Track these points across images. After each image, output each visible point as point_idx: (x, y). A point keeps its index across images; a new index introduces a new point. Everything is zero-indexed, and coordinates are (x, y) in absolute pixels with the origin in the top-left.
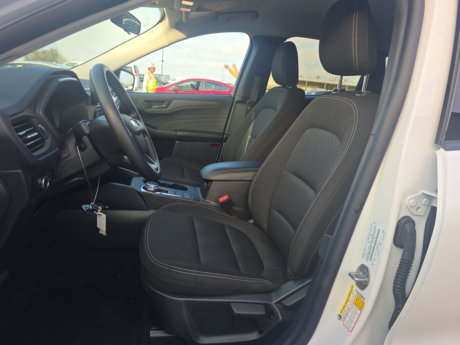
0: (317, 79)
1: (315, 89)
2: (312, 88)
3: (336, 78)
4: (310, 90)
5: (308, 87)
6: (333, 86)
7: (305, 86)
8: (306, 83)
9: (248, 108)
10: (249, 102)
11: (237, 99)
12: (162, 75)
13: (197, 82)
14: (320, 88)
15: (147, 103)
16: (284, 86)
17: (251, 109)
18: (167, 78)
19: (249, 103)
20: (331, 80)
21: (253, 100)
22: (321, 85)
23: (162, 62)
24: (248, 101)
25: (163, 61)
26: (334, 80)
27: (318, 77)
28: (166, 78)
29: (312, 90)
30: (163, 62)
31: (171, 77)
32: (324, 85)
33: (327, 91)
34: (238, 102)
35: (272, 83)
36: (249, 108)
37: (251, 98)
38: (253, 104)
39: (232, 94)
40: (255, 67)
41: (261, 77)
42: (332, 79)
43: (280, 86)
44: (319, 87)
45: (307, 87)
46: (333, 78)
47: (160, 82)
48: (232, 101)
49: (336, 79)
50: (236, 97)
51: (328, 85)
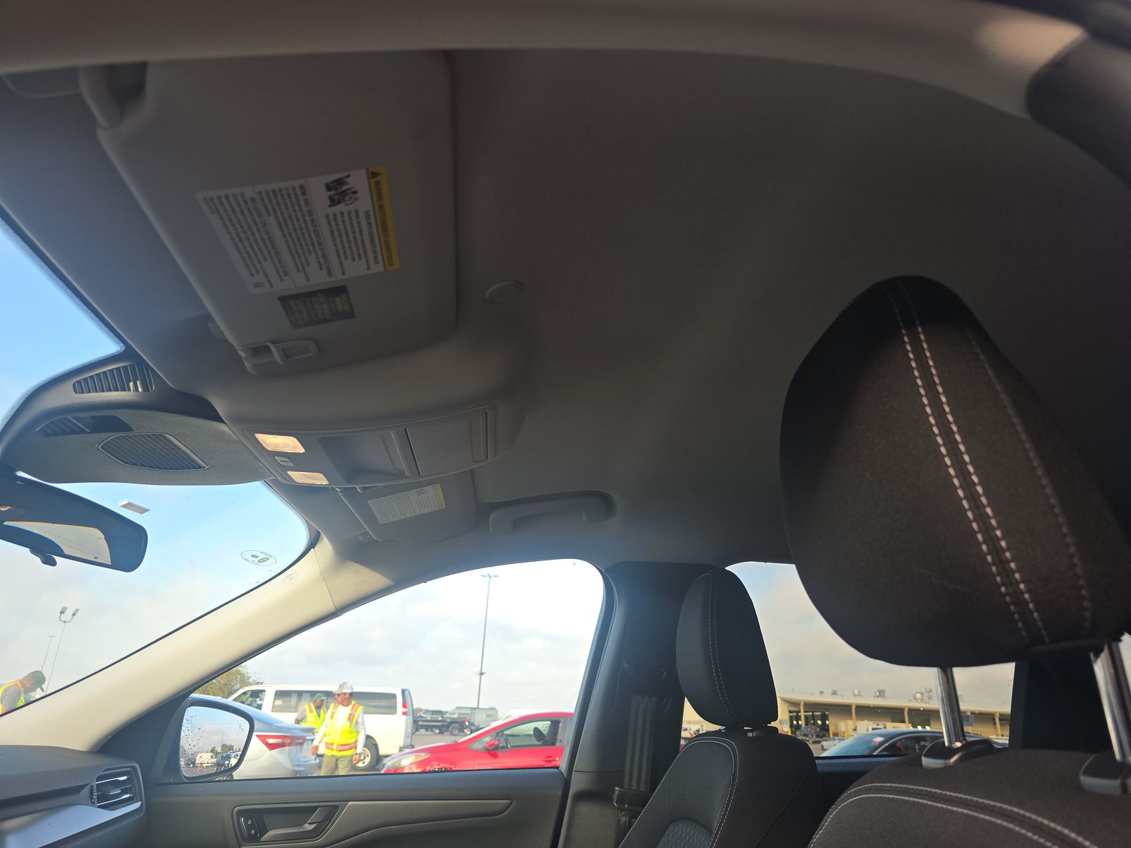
0: (878, 697)
1: (881, 726)
2: (871, 723)
3: (928, 692)
4: (868, 730)
5: (860, 720)
6: (929, 715)
7: (852, 719)
8: (854, 711)
9: (619, 820)
10: (619, 794)
11: (577, 784)
12: (478, 708)
13: (551, 721)
14: (893, 721)
15: (246, 821)
16: (733, 729)
17: (630, 821)
18: (490, 716)
19: (621, 800)
20: (916, 699)
21: (634, 787)
22: (895, 714)
23: (479, 677)
24: (617, 792)
25: (482, 674)
26: (925, 698)
27: (879, 692)
28: (487, 716)
29: (873, 729)
30: (482, 676)
31: (499, 712)
32: (903, 714)
33: (915, 730)
34: (582, 796)
35: (693, 722)
36: (623, 819)
37: (626, 781)
38: (636, 802)
39: (563, 763)
40: (626, 665)
41: (654, 699)
42: (919, 696)
43: (715, 728)
44: (890, 720)
45: (857, 719)
46: (922, 694)
47: (473, 728)
48: (559, 793)
49: (929, 696)
50: (574, 775)
51: (913, 712)
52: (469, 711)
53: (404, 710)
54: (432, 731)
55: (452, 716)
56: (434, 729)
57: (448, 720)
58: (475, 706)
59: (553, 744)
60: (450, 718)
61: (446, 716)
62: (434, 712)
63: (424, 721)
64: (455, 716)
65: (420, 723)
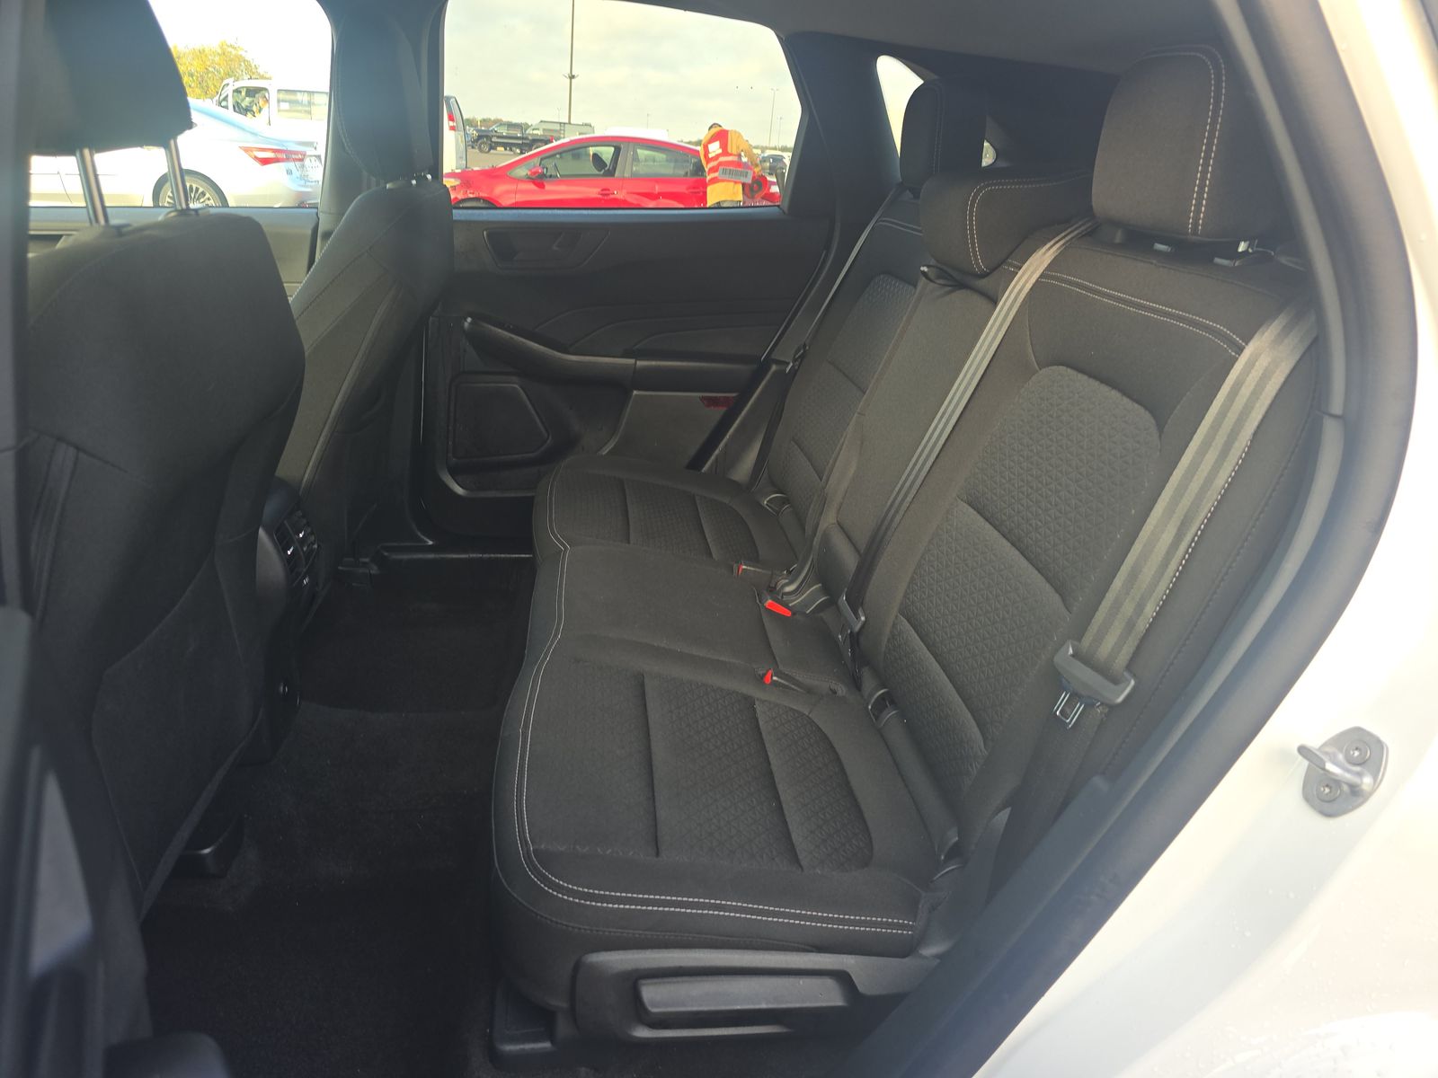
12: (569, 123)
23: (569, 80)
25: (572, 77)
30: (573, 80)
52: (557, 127)
53: (451, 124)
54: (511, 150)
55: (535, 132)
56: (514, 149)
57: (530, 138)
58: (567, 121)
59: (613, 175)
60: (533, 134)
61: (529, 131)
62: (510, 125)
63: (498, 137)
64: (539, 132)
65: (494, 139)
